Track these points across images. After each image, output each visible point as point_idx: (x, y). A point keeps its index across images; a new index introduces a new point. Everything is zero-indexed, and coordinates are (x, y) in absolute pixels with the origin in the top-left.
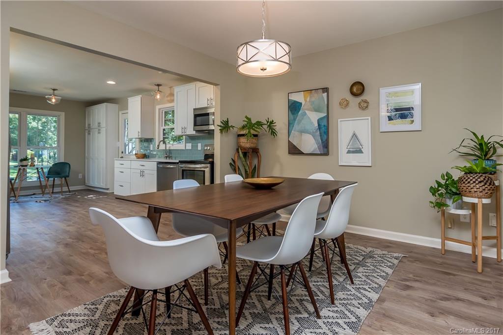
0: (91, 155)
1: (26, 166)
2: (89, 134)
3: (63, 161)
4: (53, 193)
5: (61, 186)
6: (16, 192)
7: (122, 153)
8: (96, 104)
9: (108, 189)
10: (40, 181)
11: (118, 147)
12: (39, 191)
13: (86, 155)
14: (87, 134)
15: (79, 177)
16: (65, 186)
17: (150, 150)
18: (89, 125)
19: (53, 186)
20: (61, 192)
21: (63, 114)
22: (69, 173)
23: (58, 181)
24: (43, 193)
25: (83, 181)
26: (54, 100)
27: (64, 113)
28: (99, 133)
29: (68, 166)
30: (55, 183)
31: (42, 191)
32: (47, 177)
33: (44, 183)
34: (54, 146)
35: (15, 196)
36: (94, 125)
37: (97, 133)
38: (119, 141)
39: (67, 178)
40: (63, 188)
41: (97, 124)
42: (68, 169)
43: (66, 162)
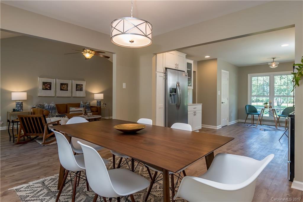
26: (274, 65)
32: (278, 116)
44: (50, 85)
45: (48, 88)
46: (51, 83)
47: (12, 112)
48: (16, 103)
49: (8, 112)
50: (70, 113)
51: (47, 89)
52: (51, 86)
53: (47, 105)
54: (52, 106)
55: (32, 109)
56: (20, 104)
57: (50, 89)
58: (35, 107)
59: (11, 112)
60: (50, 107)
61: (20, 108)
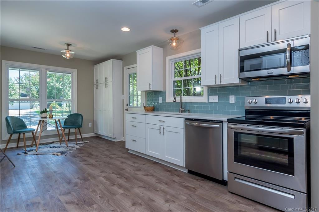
0: (99, 108)
1: (46, 117)
2: (97, 88)
3: (77, 113)
4: (68, 140)
5: (75, 134)
6: (37, 141)
7: (127, 105)
8: (103, 62)
9: (115, 138)
10: (58, 130)
11: (123, 100)
12: (57, 139)
13: (95, 107)
14: (95, 88)
15: (89, 126)
16: (79, 134)
17: (158, 103)
18: (97, 80)
19: (69, 134)
20: (76, 140)
21: (75, 72)
22: (82, 124)
23: (72, 130)
24: (61, 141)
25: (92, 130)
26: (68, 55)
27: (76, 70)
28: (106, 87)
29: (81, 117)
30: (70, 132)
31: (60, 139)
32: (63, 128)
33: (61, 132)
34: (69, 99)
35: (36, 145)
36: (102, 80)
37: (104, 87)
38: (123, 94)
39: (80, 128)
40: (77, 135)
41: (104, 80)
42: (81, 120)
43: (78, 113)
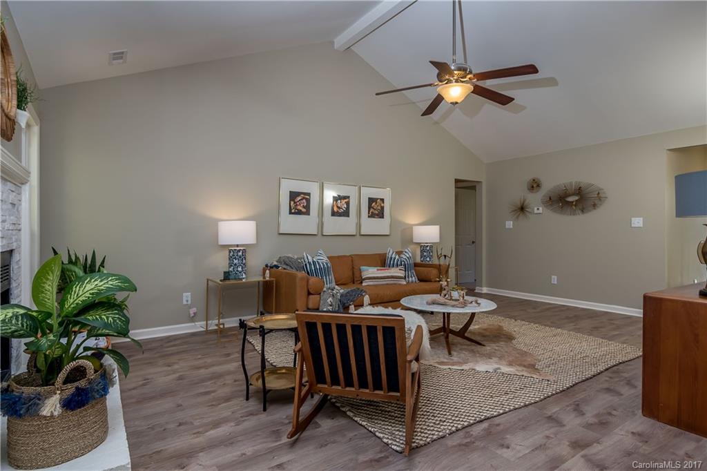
44: (306, 199)
45: (304, 210)
46: (309, 194)
47: (221, 281)
48: (230, 252)
49: (208, 280)
50: (364, 284)
51: (299, 213)
52: (308, 201)
53: (311, 260)
54: (323, 264)
55: (268, 271)
56: (240, 257)
57: (308, 213)
58: (277, 267)
59: (218, 281)
60: (318, 267)
61: (240, 269)
